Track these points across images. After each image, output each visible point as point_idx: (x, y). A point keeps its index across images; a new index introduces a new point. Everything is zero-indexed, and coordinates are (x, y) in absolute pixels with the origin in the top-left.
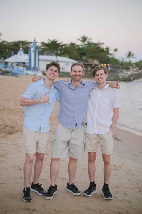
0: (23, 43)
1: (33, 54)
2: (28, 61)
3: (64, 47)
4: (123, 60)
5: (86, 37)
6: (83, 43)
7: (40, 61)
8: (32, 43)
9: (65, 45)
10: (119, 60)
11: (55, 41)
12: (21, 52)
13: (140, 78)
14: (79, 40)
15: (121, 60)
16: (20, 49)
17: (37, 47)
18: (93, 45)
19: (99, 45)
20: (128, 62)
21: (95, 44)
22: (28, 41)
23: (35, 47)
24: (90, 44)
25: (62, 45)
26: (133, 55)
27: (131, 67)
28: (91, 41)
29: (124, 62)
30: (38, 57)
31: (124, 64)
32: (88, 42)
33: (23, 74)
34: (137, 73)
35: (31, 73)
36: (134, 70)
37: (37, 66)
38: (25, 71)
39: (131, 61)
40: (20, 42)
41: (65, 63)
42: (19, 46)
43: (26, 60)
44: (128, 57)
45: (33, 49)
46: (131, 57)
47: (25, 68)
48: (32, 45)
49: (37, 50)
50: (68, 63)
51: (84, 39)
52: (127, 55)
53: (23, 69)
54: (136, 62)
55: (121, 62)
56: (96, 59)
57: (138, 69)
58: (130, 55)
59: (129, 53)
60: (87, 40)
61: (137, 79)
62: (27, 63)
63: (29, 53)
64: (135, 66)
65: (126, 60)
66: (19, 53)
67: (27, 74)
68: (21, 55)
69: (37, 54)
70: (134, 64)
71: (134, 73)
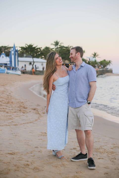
0: (5, 48)
1: (13, 57)
2: (9, 63)
3: (39, 50)
4: (90, 59)
5: (58, 42)
6: (55, 46)
7: (19, 62)
8: (12, 47)
9: (40, 48)
10: (86, 60)
11: (31, 45)
12: (3, 55)
13: (104, 74)
14: (52, 44)
15: (88, 60)
16: (2, 53)
17: (16, 51)
18: (65, 48)
19: (69, 48)
20: (93, 61)
21: (66, 47)
22: (9, 46)
23: (14, 50)
24: (61, 47)
25: (37, 49)
26: (98, 55)
27: (96, 65)
28: (62, 45)
29: (91, 62)
30: (18, 59)
31: (90, 63)
32: (60, 46)
33: (5, 72)
34: (101, 69)
35: (10, 72)
36: (99, 67)
37: (17, 66)
38: (6, 71)
39: (96, 60)
40: (2, 47)
41: (41, 63)
42: (2, 50)
43: (7, 61)
44: (94, 57)
45: (13, 52)
46: (96, 57)
47: (6, 68)
48: (12, 49)
49: (17, 53)
50: (43, 63)
51: (57, 43)
52: (93, 56)
53: (4, 69)
54: (101, 61)
55: (88, 61)
56: (67, 59)
57: (102, 66)
58: (95, 55)
59: (94, 54)
60: (59, 44)
61: (102, 74)
62: (8, 64)
63: (10, 56)
64: (99, 64)
65: (92, 60)
66: (2, 56)
67: (8, 73)
68: (3, 57)
69: (17, 56)
70: (98, 63)
71: (99, 70)
